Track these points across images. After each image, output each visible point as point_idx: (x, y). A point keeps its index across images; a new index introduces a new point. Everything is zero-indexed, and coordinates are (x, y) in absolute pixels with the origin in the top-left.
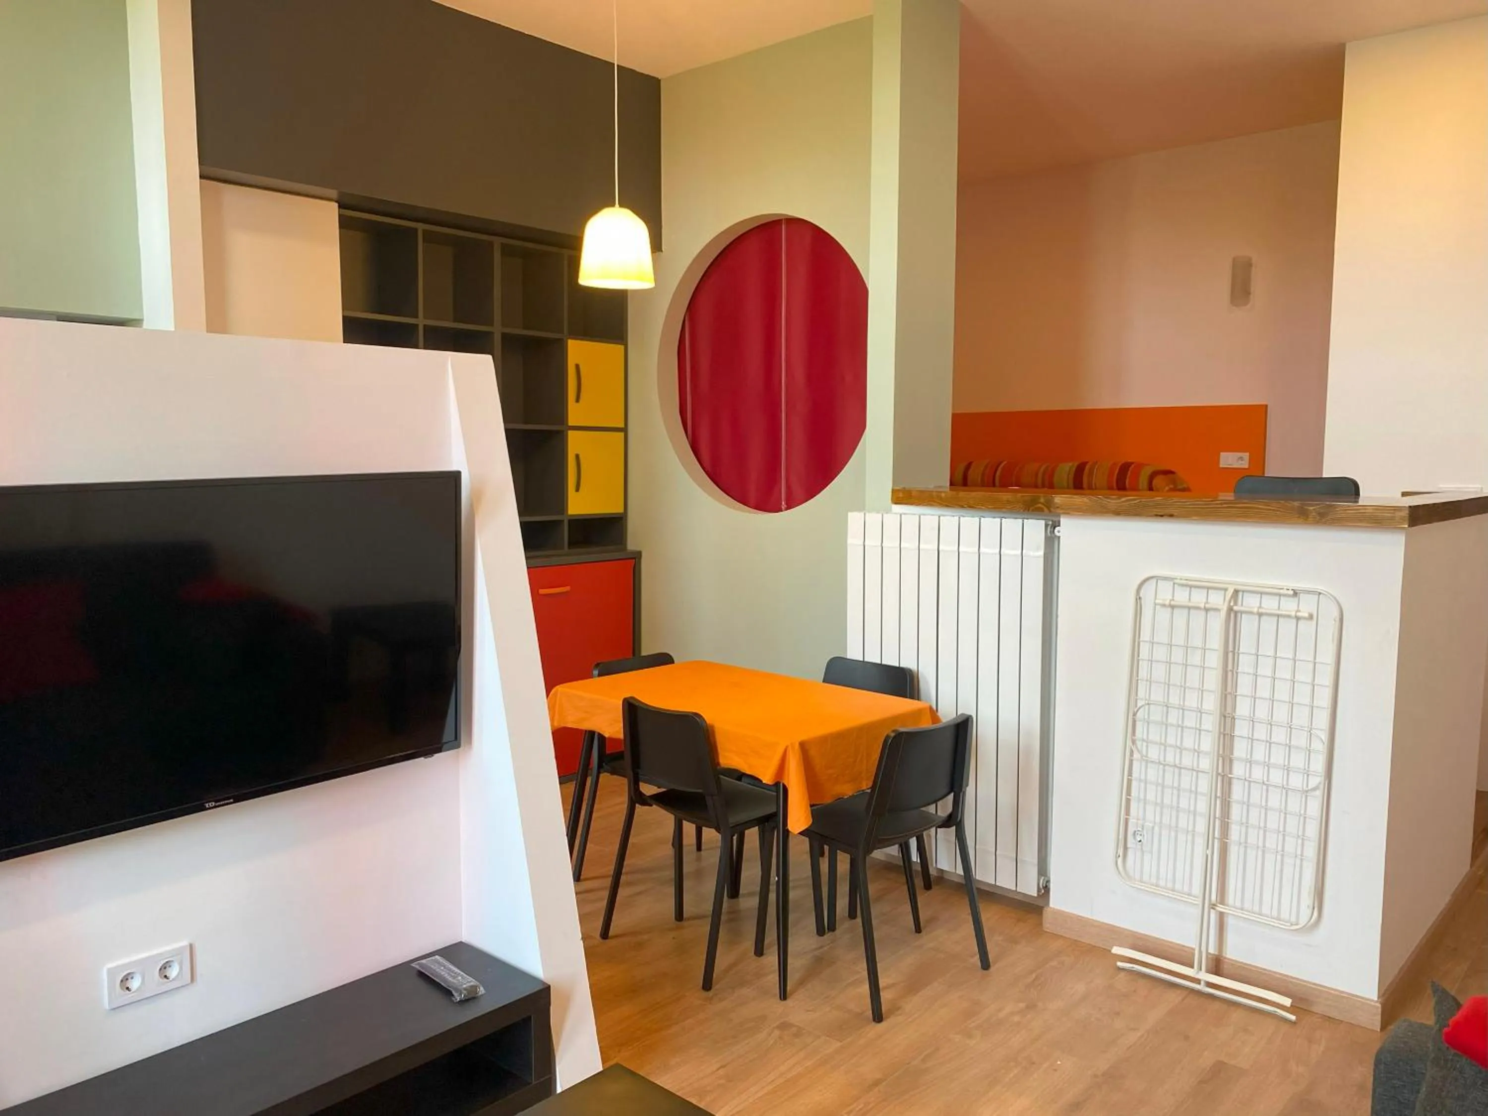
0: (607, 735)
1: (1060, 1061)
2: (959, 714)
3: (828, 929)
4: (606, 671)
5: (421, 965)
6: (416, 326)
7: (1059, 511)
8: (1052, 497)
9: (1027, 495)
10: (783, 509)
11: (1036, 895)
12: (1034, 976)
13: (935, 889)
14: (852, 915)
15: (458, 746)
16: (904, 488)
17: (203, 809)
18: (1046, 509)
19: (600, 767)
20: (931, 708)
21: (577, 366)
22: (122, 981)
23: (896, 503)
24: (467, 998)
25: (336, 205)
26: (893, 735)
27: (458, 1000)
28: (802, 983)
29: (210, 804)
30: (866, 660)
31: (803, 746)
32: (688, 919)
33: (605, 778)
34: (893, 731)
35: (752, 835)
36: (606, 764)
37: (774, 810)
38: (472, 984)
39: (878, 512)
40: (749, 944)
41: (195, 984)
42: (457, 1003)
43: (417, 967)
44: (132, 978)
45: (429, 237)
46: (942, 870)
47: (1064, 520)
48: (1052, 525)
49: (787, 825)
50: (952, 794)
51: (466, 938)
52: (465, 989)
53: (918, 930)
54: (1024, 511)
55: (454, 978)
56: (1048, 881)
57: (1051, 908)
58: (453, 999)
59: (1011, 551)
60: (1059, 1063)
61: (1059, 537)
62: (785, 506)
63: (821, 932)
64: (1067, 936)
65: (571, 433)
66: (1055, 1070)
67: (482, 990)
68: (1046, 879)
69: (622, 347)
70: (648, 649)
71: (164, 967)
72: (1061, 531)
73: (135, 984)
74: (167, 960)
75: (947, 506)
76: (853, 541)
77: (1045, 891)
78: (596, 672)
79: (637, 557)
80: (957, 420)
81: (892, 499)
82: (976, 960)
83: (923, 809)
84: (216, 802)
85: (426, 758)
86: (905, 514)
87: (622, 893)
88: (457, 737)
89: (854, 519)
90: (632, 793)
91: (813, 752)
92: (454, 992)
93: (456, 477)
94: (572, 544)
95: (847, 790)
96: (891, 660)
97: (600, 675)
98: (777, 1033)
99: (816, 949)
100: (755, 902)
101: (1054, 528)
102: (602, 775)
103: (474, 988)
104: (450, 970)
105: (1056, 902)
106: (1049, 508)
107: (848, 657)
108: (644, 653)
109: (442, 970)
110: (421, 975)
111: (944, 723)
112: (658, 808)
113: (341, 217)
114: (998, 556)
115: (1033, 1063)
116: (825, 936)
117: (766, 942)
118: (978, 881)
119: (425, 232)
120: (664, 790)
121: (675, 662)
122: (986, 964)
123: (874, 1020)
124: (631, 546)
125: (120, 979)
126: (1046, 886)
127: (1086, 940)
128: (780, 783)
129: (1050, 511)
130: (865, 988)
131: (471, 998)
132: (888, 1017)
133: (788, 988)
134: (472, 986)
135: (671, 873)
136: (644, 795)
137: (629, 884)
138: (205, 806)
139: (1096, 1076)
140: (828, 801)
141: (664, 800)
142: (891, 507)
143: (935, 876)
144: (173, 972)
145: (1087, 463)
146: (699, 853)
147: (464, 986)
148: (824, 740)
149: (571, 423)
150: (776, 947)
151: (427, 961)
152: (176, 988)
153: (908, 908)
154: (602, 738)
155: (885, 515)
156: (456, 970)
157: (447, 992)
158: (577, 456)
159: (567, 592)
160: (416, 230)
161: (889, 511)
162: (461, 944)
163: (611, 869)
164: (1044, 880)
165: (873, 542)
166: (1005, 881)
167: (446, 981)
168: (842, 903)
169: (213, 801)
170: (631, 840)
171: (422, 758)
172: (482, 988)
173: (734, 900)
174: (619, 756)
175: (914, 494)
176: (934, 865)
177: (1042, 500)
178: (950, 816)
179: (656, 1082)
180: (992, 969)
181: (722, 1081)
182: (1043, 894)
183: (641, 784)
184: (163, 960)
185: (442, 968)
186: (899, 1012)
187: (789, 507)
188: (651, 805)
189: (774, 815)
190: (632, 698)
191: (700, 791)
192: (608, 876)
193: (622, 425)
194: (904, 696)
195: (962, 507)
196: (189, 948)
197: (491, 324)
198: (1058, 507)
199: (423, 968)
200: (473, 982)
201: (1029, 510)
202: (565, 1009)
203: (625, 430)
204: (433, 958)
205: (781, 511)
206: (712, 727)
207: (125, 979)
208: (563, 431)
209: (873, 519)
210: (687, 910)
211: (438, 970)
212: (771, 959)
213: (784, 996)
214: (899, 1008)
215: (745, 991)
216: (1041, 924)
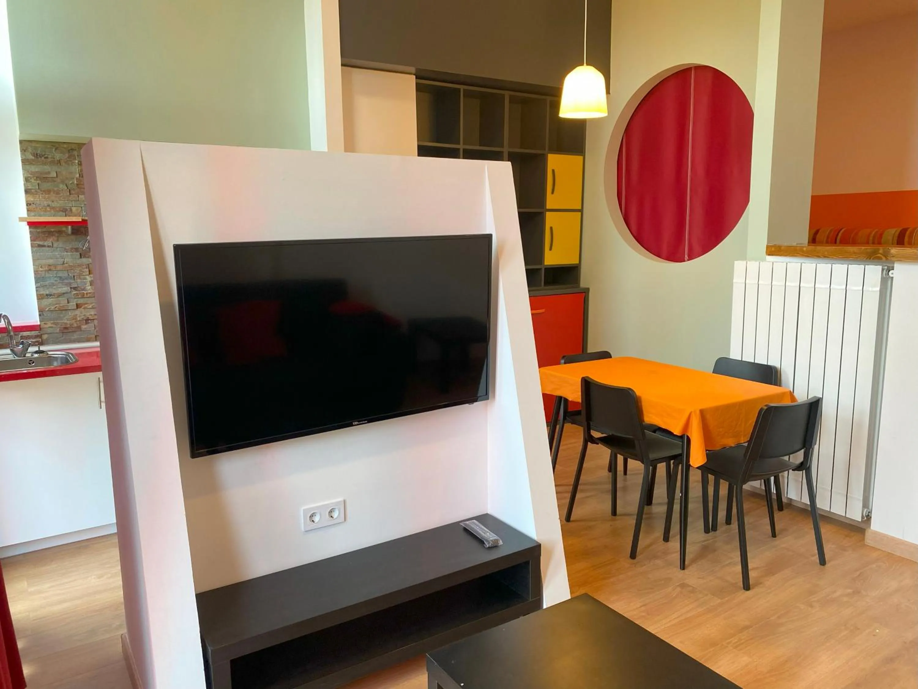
0: (570, 399)
1: (879, 630)
2: (809, 398)
3: (712, 529)
4: (569, 360)
5: (465, 524)
6: (459, 149)
7: (893, 259)
8: (888, 249)
9: (869, 249)
10: (686, 260)
11: (860, 520)
12: (858, 573)
13: (785, 512)
14: (728, 521)
15: (488, 399)
16: (775, 245)
17: (352, 425)
18: (884, 258)
19: (565, 418)
20: (790, 392)
21: (553, 171)
22: (310, 517)
23: (769, 255)
24: (492, 546)
25: (414, 77)
26: (765, 408)
27: (488, 546)
28: (694, 561)
29: (355, 423)
30: (743, 360)
31: (702, 412)
32: (620, 515)
33: (568, 426)
34: (766, 406)
35: (661, 468)
36: (568, 417)
37: (681, 452)
38: (496, 538)
39: (756, 261)
40: (659, 533)
41: (346, 522)
42: (487, 548)
43: (463, 525)
44: (315, 515)
45: (468, 94)
46: (791, 499)
47: (896, 265)
48: (887, 269)
49: (689, 462)
50: (803, 450)
51: (489, 512)
52: (491, 541)
53: (774, 535)
54: (867, 259)
55: (485, 533)
56: (870, 512)
57: (872, 530)
58: (485, 546)
59: (855, 287)
60: (877, 631)
61: (892, 278)
62: (688, 258)
63: (707, 531)
64: (884, 550)
65: (548, 214)
66: (874, 635)
67: (501, 543)
68: (869, 511)
69: (581, 157)
70: (592, 348)
71: (331, 512)
72: (894, 274)
73: (317, 519)
74: (332, 508)
75: (808, 257)
76: (738, 280)
77: (868, 518)
78: (563, 361)
79: (586, 291)
80: (815, 199)
81: (766, 252)
82: (816, 558)
83: (781, 458)
84: (358, 422)
85: (470, 404)
86: (776, 262)
87: (578, 496)
88: (487, 393)
89: (739, 266)
90: (586, 437)
91: (708, 416)
92: (485, 541)
93: (488, 238)
94: (547, 283)
95: (731, 442)
96: (761, 360)
97: (565, 363)
98: (679, 589)
99: (704, 541)
100: (664, 509)
101: (889, 271)
102: (565, 425)
103: (496, 541)
104: (483, 529)
105: (876, 526)
106: (886, 257)
107: (731, 357)
108: (589, 351)
109: (477, 528)
110: (465, 530)
111: (799, 403)
112: (602, 446)
113: (417, 84)
114: (845, 291)
115: (859, 629)
116: (710, 534)
117: (671, 533)
118: (819, 508)
119: (464, 90)
120: (607, 435)
121: (613, 357)
122: (823, 562)
123: (744, 589)
124: (583, 284)
125: (309, 516)
126: (868, 515)
127: (898, 554)
128: (685, 434)
129: (887, 259)
130: (739, 568)
131: (495, 547)
132: (753, 588)
133: (686, 563)
134: (495, 540)
135: (609, 487)
136: (594, 437)
137: (582, 491)
138: (353, 424)
139: (905, 643)
140: (718, 448)
141: (606, 441)
142: (766, 257)
143: (786, 503)
144: (335, 514)
145: (908, 228)
146: (625, 476)
147: (491, 539)
148: (717, 409)
149: (548, 207)
150: (679, 536)
151: (469, 522)
152: (339, 523)
153: (767, 521)
154: (566, 400)
155: (761, 263)
156: (486, 529)
157: (481, 541)
158: (551, 228)
159: (543, 313)
160: (459, 90)
161: (764, 260)
162: (487, 514)
163: (572, 481)
164: (867, 511)
165: (752, 281)
166: (838, 509)
167: (480, 534)
168: (722, 514)
169: (356, 421)
170: (585, 465)
171: (467, 405)
172: (501, 541)
173: (649, 507)
174: (578, 413)
175: (782, 248)
176: (786, 496)
177: (881, 251)
178: (802, 463)
179: (609, 606)
180: (828, 565)
181: (643, 614)
182: (866, 520)
183: (591, 431)
184: (331, 507)
185: (478, 527)
186: (761, 586)
187: (691, 258)
188: (598, 444)
189: (681, 455)
190: (588, 377)
191: (631, 437)
192: (570, 485)
193: (580, 208)
194: (771, 384)
195: (819, 257)
196: (343, 502)
197: (502, 146)
198: (893, 256)
199: (466, 526)
200: (496, 537)
201: (870, 259)
202: (549, 559)
203: (581, 211)
204: (472, 521)
205: (684, 261)
206: (640, 398)
207: (312, 516)
208: (543, 212)
209: (753, 266)
210: (619, 510)
211: (475, 528)
212: (675, 544)
213: (683, 567)
214: (761, 583)
215: (658, 562)
216: (864, 539)
